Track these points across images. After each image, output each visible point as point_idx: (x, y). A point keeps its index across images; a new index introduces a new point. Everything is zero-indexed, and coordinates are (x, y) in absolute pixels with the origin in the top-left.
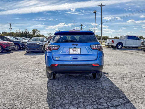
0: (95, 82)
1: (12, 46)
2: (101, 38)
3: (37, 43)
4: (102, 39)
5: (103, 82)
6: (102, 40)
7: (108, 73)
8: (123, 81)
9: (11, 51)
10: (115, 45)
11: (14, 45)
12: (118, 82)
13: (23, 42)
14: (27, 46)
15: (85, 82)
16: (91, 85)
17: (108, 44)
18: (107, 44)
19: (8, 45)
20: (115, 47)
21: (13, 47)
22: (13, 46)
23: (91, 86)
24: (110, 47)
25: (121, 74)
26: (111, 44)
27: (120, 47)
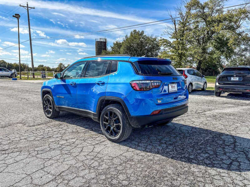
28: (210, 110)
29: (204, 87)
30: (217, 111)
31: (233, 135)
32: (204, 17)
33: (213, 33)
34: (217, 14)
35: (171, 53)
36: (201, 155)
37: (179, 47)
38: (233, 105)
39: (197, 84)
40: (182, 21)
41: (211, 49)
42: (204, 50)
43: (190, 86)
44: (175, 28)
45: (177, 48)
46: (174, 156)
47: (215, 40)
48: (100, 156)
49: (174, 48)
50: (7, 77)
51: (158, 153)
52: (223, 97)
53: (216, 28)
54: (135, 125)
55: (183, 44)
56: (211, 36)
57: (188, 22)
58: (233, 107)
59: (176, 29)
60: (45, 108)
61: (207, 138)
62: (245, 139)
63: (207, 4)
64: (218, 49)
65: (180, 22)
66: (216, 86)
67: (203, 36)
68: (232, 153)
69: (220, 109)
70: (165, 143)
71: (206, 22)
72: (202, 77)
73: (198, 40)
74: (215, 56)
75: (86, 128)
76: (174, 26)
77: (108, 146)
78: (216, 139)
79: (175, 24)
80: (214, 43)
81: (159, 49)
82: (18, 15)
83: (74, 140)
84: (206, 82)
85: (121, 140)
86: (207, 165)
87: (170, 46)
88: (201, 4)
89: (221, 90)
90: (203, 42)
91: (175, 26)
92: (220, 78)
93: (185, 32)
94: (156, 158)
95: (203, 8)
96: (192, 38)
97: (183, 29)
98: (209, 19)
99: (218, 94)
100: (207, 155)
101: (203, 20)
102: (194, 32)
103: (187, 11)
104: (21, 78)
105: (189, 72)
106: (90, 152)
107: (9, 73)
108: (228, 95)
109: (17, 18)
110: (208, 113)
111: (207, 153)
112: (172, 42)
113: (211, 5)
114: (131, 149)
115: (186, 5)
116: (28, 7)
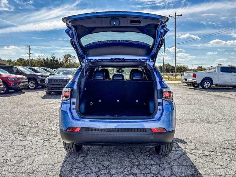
0: (158, 161)
1: (23, 82)
2: (175, 69)
3: (65, 78)
4: (175, 71)
5: (174, 163)
6: (177, 72)
7: (186, 140)
8: (215, 161)
9: (23, 91)
10: (199, 82)
11: (27, 80)
12: (206, 165)
13: (42, 76)
14: (47, 83)
15: (139, 162)
16: (150, 169)
17: (186, 80)
18: (184, 81)
19: (17, 82)
20: (199, 86)
21: (26, 84)
22: (26, 82)
23: (149, 171)
24: (189, 85)
25: (210, 143)
26: (191, 80)
27: (207, 84)
116: (175, 16)
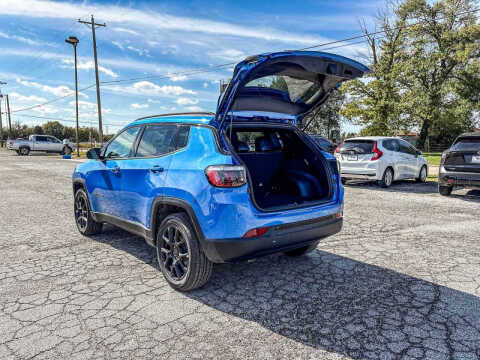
28: (413, 225)
29: (420, 175)
30: (429, 228)
31: (439, 284)
32: (436, 32)
33: (454, 63)
34: (463, 25)
35: (365, 107)
36: (347, 327)
37: (381, 93)
38: (469, 216)
39: (406, 168)
40: (388, 41)
41: (450, 96)
42: (436, 99)
43: (389, 174)
44: (375, 55)
45: (377, 96)
46: (288, 326)
47: (460, 79)
48: (133, 319)
49: (372, 95)
50: (57, 152)
51: (257, 318)
52: (456, 196)
53: (459, 53)
54: (213, 256)
55: (390, 88)
56: (449, 71)
57: (401, 43)
58: (469, 219)
59: (375, 58)
60: (77, 215)
61: (379, 289)
62: (463, 294)
63: (440, 6)
64: (465, 96)
65: (385, 42)
66: (440, 174)
67: (432, 70)
68: (418, 326)
69: (438, 225)
70: (283, 296)
71: (439, 43)
72: (417, 154)
73: (424, 78)
74: (458, 110)
75: (141, 258)
76: (372, 52)
77: (162, 298)
78: (398, 292)
79: (373, 47)
80: (456, 85)
81: (344, 97)
82: (75, 38)
83: (104, 283)
84: (425, 166)
85: (190, 288)
86: (348, 353)
87: (363, 92)
88: (429, 7)
89: (450, 182)
90: (434, 83)
91: (374, 51)
92: (448, 157)
93: (395, 64)
94: (246, 331)
95: (433, 13)
96: (408, 75)
97: (389, 56)
98: (444, 36)
99: (447, 191)
100: (359, 328)
101: (434, 39)
102: (414, 63)
103: (400, 20)
104: (79, 156)
105: (385, 144)
106: (119, 311)
107: (59, 146)
108: (469, 193)
109: (73, 43)
110: (406, 232)
111: (362, 323)
112: (366, 84)
113: (449, 7)
114: (206, 308)
115: (396, 9)
116: (93, 24)
